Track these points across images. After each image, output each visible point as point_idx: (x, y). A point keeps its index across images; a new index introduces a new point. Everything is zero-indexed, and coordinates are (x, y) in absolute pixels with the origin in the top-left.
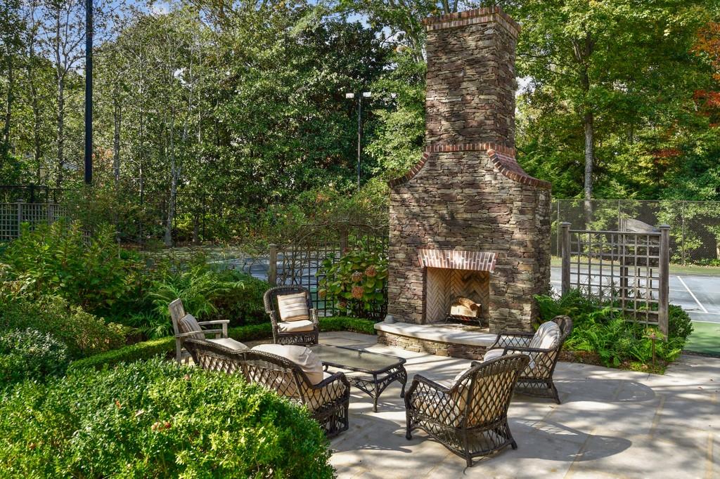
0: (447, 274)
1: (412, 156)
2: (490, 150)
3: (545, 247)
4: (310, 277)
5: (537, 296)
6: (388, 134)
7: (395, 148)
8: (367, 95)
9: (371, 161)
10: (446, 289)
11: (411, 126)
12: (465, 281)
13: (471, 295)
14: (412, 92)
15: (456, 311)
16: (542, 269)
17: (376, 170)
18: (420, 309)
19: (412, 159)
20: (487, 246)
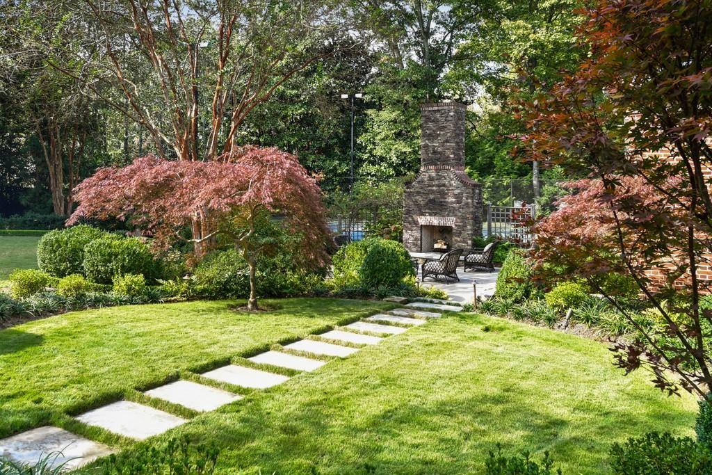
0: (430, 228)
1: (396, 146)
2: (452, 169)
3: (479, 215)
4: (358, 231)
5: (474, 237)
6: (375, 128)
7: (382, 140)
8: (359, 96)
9: (361, 148)
10: (431, 236)
11: (395, 121)
12: (440, 232)
13: (444, 239)
14: (395, 96)
15: (436, 246)
16: (477, 225)
17: (365, 156)
18: (419, 245)
19: (396, 148)
20: (451, 214)
